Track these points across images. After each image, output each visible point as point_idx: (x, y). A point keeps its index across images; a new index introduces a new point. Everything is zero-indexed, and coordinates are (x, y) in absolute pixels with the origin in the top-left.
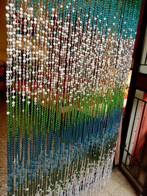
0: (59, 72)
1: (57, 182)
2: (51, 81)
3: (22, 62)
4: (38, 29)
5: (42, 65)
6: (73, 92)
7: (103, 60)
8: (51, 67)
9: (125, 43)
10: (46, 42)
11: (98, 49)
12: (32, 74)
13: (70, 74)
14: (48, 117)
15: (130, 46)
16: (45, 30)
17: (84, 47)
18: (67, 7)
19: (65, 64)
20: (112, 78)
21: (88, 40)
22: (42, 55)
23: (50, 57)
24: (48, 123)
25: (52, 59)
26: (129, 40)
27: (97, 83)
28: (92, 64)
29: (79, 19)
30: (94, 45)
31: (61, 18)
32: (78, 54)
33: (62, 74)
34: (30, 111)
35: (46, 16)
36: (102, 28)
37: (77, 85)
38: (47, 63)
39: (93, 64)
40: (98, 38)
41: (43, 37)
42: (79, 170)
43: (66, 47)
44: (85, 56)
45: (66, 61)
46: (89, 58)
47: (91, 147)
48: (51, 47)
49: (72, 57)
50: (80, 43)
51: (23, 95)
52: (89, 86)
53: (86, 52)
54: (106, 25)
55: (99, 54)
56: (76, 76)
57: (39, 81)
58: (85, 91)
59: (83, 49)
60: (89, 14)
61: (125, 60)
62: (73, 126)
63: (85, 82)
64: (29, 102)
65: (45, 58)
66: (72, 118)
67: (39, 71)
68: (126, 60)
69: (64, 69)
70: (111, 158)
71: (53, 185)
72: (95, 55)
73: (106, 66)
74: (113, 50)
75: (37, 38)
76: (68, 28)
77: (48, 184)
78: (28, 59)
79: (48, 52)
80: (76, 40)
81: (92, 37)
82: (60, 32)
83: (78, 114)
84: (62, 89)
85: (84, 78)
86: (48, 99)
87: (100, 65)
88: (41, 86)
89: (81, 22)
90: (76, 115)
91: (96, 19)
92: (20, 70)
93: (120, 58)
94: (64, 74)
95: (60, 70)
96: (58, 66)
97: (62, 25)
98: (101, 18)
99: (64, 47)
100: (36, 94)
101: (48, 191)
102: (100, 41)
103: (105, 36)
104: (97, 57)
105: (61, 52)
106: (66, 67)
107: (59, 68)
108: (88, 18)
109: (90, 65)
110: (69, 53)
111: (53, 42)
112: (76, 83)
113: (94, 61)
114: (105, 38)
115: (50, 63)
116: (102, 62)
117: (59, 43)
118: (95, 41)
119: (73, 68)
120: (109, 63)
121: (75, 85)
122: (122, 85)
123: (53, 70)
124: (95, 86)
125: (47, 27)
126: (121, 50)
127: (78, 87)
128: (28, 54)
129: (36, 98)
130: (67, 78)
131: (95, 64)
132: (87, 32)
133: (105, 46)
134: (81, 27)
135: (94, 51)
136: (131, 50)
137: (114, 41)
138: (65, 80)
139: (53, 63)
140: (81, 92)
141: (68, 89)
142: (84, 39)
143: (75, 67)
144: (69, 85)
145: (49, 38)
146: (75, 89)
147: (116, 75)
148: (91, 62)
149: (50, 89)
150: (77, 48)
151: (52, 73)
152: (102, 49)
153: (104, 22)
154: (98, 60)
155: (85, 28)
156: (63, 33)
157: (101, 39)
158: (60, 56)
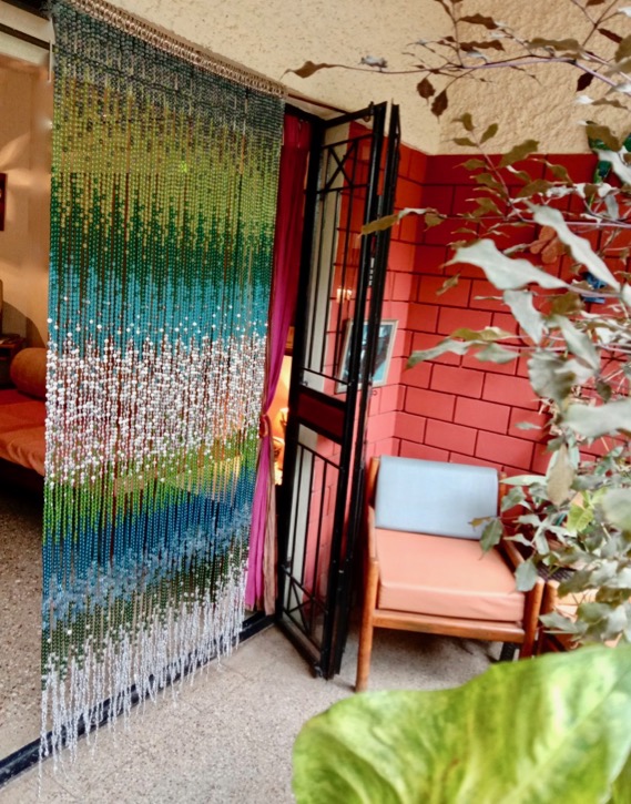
0: (118, 426)
1: (121, 626)
2: (105, 443)
3: (65, 425)
4: (86, 374)
5: (92, 422)
6: (144, 454)
7: (198, 390)
9: (242, 349)
10: (97, 388)
11: (186, 374)
12: (77, 438)
14: (102, 502)
15: (256, 350)
16: (95, 371)
17: (160, 378)
18: (128, 330)
19: (128, 413)
20: (221, 417)
21: (167, 366)
22: (92, 406)
23: (104, 407)
24: (101, 513)
25: (106, 410)
26: (252, 341)
27: (190, 432)
29: (148, 339)
30: (178, 370)
31: (119, 348)
32: (149, 392)
33: (124, 429)
34: (74, 494)
35: (96, 353)
36: (191, 339)
37: (151, 442)
38: (99, 417)
39: (178, 401)
40: (185, 357)
41: (93, 382)
42: (163, 606)
43: (129, 386)
44: (163, 393)
45: (130, 406)
46: (169, 393)
47: (186, 557)
48: (105, 392)
49: (139, 400)
50: (152, 374)
51: (66, 470)
52: (173, 438)
53: (163, 386)
54: (199, 332)
55: (190, 381)
56: (147, 427)
57: (87, 447)
58: (167, 449)
59: (158, 381)
60: (164, 327)
62: (147, 517)
63: (165, 434)
64: (73, 481)
65: (96, 411)
66: (144, 501)
67: (88, 431)
68: (249, 378)
69: (127, 420)
70: (237, 585)
71: (115, 632)
72: (181, 385)
73: (206, 399)
74: (217, 368)
75: (85, 386)
76: (130, 360)
77: (106, 628)
78: (72, 419)
79: (100, 401)
80: (145, 372)
81: (172, 359)
82: (118, 368)
83: (154, 493)
84: (124, 452)
85: (163, 428)
86: (101, 473)
87: (193, 399)
88: (90, 453)
89: (151, 344)
90: (151, 495)
91: (177, 330)
92: (62, 435)
93: (236, 377)
94: (127, 427)
95: (120, 422)
96: (116, 418)
97: (121, 358)
98: (187, 324)
99: (125, 388)
100: (83, 466)
101: (106, 641)
102: (188, 360)
103: (198, 349)
104: (186, 388)
105: (122, 395)
106: (130, 416)
107: (118, 420)
108: (164, 333)
109: (172, 404)
110: (134, 393)
111: (107, 386)
112: (149, 438)
113: (179, 396)
114: (199, 353)
115: (104, 415)
116: (197, 394)
117: (117, 383)
118: (179, 363)
119: (141, 416)
120: (211, 393)
121: (146, 442)
123: (108, 426)
124: (186, 438)
125: (97, 368)
126: (235, 364)
127: (154, 445)
128: (72, 410)
129: (82, 474)
130: (133, 434)
131: (183, 400)
132: (162, 355)
133: (200, 367)
134: (151, 351)
135: (177, 379)
136: (260, 358)
137: (218, 352)
138: (129, 438)
139: (108, 415)
140: (159, 452)
141: (135, 451)
142: (157, 367)
143: (144, 413)
144: (136, 444)
145: (102, 381)
146: (146, 449)
147: (231, 410)
148: (175, 398)
149: (105, 456)
150: (146, 383)
151: (107, 430)
152: (193, 372)
153: (194, 329)
154: (187, 393)
155: (158, 350)
156: (123, 369)
157: (191, 358)
158: (119, 403)
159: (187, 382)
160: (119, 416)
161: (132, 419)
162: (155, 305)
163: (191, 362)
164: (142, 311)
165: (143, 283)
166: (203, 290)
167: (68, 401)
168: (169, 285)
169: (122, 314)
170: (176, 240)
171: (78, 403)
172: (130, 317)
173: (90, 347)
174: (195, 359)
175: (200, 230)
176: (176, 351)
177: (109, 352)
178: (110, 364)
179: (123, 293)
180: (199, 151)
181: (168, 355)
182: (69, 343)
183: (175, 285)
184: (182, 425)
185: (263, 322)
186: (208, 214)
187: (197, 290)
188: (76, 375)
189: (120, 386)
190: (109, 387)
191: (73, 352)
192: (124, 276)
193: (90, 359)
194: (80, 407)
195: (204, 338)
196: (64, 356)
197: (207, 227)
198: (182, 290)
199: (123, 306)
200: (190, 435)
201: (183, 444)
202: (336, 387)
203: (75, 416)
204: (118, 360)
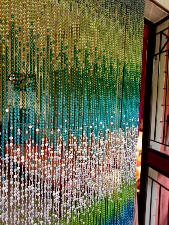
0: (52, 197)
4: (26, 166)
5: (33, 199)
6: (71, 211)
7: (104, 163)
8: (44, 196)
9: (126, 135)
10: (36, 174)
11: (97, 154)
12: (21, 214)
13: (66, 194)
15: (133, 135)
16: (35, 163)
19: (59, 187)
21: (85, 150)
22: (33, 188)
23: (42, 187)
25: (44, 188)
26: (131, 130)
27: (100, 189)
28: (91, 172)
29: (72, 135)
30: (92, 152)
31: (52, 144)
32: (74, 170)
33: (56, 198)
35: (35, 149)
36: (99, 132)
37: (76, 202)
38: (39, 194)
41: (33, 171)
43: (60, 169)
44: (82, 168)
45: (61, 182)
46: (87, 167)
48: (42, 176)
49: (67, 176)
50: (76, 157)
52: (90, 196)
53: (83, 164)
54: (104, 127)
55: (99, 158)
56: (73, 193)
57: (29, 218)
58: (86, 204)
59: (80, 162)
60: (83, 126)
61: (130, 151)
63: (85, 194)
65: (36, 191)
67: (30, 207)
69: (59, 192)
72: (94, 162)
73: (108, 167)
74: (114, 148)
75: (26, 175)
76: (60, 150)
78: (15, 201)
79: (39, 183)
80: (71, 157)
81: (88, 146)
82: (52, 157)
84: (57, 214)
85: (83, 191)
87: (101, 169)
88: (32, 222)
89: (75, 138)
91: (91, 127)
92: (7, 216)
93: (123, 152)
94: (59, 197)
95: (54, 195)
96: (51, 192)
97: (54, 151)
98: (97, 123)
99: (57, 170)
102: (98, 145)
103: (103, 138)
104: (97, 163)
105: (55, 176)
106: (61, 189)
107: (52, 194)
108: (83, 130)
110: (64, 172)
111: (44, 172)
112: (74, 200)
113: (93, 168)
114: (104, 140)
115: (42, 192)
116: (103, 165)
117: (51, 168)
118: (92, 148)
119: (68, 187)
121: (73, 203)
122: (130, 178)
123: (45, 199)
124: (98, 193)
125: (36, 160)
126: (123, 144)
127: (78, 203)
128: (15, 195)
130: (63, 200)
131: (95, 170)
132: (82, 144)
133: (105, 148)
134: (75, 143)
135: (92, 158)
137: (114, 138)
140: (81, 206)
141: (65, 210)
143: (71, 184)
144: (65, 206)
145: (40, 169)
146: (73, 207)
148: (91, 170)
149: (43, 220)
150: (72, 164)
151: (45, 202)
152: (101, 152)
153: (101, 125)
154: (98, 166)
155: (79, 141)
156: (55, 157)
157: (99, 144)
158: (53, 182)
159: (97, 158)
160: (53, 190)
161: (63, 190)
162: (77, 112)
163: (100, 146)
164: (69, 117)
165: (69, 99)
166: (106, 102)
167: (12, 188)
168: (86, 100)
169: (54, 120)
170: (90, 71)
171: (20, 188)
172: (60, 121)
173: (30, 145)
174: (102, 144)
175: (104, 66)
176: (90, 140)
177: (45, 147)
178: (46, 156)
179: (55, 105)
180: (102, 16)
181: (85, 143)
182: (11, 144)
183: (89, 99)
184: (96, 186)
185: (137, 119)
186: (108, 57)
187: (102, 102)
188: (19, 168)
189: (53, 170)
190: (46, 173)
191: (15, 151)
192: (55, 94)
193: (30, 155)
194: (22, 191)
195: (107, 131)
196: (7, 155)
197: (107, 64)
198: (94, 102)
199: (54, 114)
200: (100, 191)
201: (96, 198)
202: (165, 148)
203: (18, 198)
204: (52, 152)
